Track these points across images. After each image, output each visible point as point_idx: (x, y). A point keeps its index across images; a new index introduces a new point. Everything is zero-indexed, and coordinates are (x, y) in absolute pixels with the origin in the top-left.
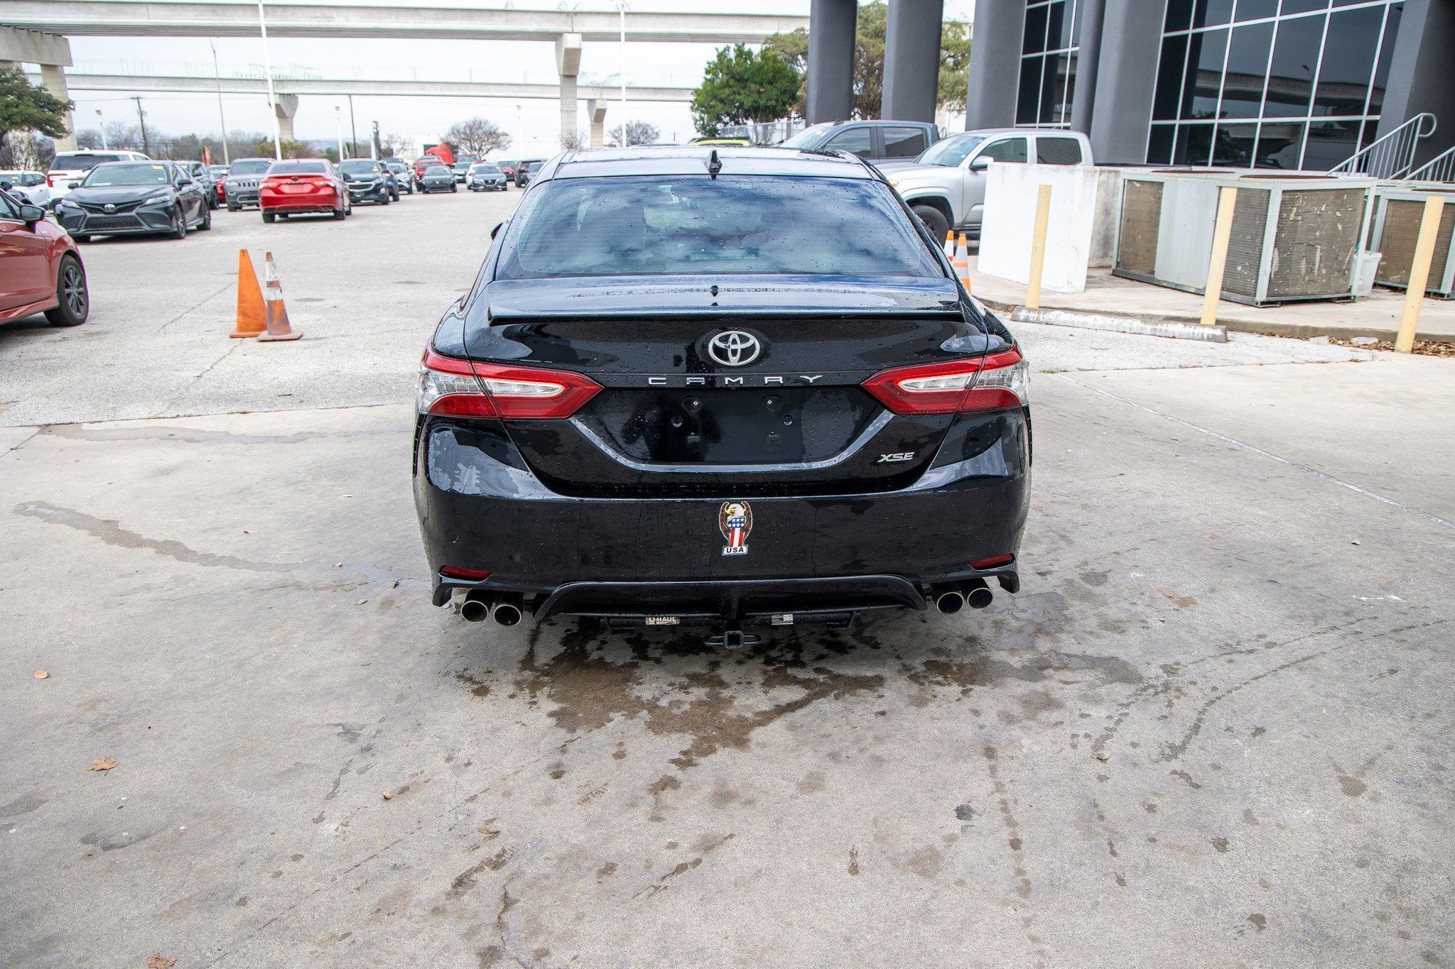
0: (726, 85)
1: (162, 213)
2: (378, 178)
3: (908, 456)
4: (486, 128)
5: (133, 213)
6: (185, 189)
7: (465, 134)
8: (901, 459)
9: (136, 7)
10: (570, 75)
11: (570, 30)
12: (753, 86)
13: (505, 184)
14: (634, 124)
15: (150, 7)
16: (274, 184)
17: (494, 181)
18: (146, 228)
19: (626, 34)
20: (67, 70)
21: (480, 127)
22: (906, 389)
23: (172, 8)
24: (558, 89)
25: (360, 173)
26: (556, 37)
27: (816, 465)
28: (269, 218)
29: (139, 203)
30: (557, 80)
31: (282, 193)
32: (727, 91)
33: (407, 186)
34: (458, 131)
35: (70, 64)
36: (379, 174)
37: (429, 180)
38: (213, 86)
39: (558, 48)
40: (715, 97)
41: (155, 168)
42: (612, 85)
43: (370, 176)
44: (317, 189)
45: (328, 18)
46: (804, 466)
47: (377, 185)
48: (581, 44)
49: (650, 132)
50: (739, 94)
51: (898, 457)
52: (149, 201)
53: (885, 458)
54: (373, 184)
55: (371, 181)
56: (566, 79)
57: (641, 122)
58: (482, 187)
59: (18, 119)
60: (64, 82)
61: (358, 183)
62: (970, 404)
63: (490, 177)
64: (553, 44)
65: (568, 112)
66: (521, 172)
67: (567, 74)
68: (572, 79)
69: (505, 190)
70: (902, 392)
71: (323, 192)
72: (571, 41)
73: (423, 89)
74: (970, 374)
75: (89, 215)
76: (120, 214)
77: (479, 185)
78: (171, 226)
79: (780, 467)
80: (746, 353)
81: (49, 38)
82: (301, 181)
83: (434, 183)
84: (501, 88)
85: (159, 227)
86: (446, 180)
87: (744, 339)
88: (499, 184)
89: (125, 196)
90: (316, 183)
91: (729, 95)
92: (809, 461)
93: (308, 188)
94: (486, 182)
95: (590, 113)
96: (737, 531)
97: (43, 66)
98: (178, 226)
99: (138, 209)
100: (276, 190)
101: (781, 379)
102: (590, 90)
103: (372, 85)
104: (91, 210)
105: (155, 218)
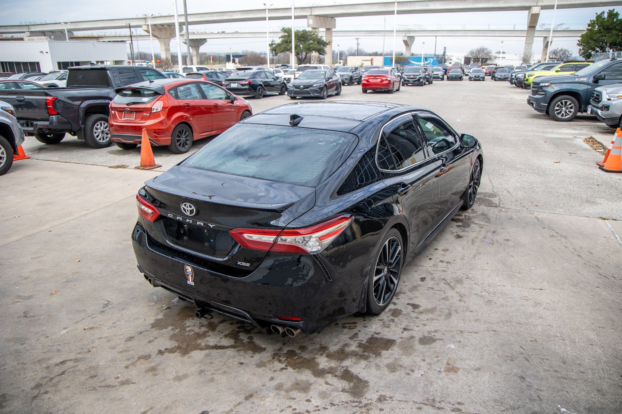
0: (599, 32)
1: (318, 89)
2: (420, 75)
3: (248, 265)
4: (486, 52)
5: (308, 89)
6: (330, 80)
7: (476, 54)
8: (245, 265)
9: (358, 6)
10: (532, 25)
11: (535, 4)
12: (614, 32)
13: (484, 78)
14: (559, 49)
15: (363, 5)
16: (366, 79)
17: (479, 77)
18: (312, 95)
19: (557, 5)
20: (333, 30)
21: (483, 51)
22: (247, 237)
23: (370, 5)
24: (526, 32)
25: (414, 72)
26: (528, 8)
27: (218, 259)
28: (365, 91)
29: (311, 86)
30: (525, 28)
31: (369, 82)
32: (598, 35)
33: (441, 77)
34: (473, 53)
35: (335, 27)
36: (422, 73)
37: (451, 75)
38: (383, 34)
39: (529, 13)
40: (591, 39)
41: (322, 72)
42: (558, 30)
43: (417, 74)
44: (382, 81)
45: (427, 5)
46: (215, 258)
47: (419, 78)
48: (540, 11)
49: (567, 54)
50: (605, 36)
51: (244, 264)
52: (315, 85)
53: (239, 263)
54: (418, 77)
55: (417, 76)
56: (530, 28)
57: (563, 48)
58: (473, 79)
59: (311, 49)
60: (332, 34)
61: (412, 77)
62: (275, 249)
63: (477, 74)
64: (527, 11)
65: (529, 43)
66: (494, 72)
67: (531, 26)
68: (534, 28)
69: (484, 80)
70: (244, 238)
71: (385, 82)
72: (535, 10)
73: (466, 33)
74: (275, 237)
75: (295, 90)
76: (304, 90)
77: (472, 78)
78: (321, 94)
79: (207, 257)
80: (192, 212)
81: (330, 19)
82: (377, 77)
83: (453, 76)
84: (502, 32)
85: (316, 95)
86: (458, 75)
87: (190, 207)
88: (481, 78)
89: (308, 83)
90: (383, 79)
91: (599, 37)
92: (216, 257)
93: (379, 80)
94: (475, 77)
95: (544, 43)
96: (190, 276)
97: (326, 29)
98: (324, 95)
99: (311, 88)
100: (367, 81)
101: (202, 224)
102: (545, 32)
103: (445, 32)
104: (296, 88)
105: (316, 91)
